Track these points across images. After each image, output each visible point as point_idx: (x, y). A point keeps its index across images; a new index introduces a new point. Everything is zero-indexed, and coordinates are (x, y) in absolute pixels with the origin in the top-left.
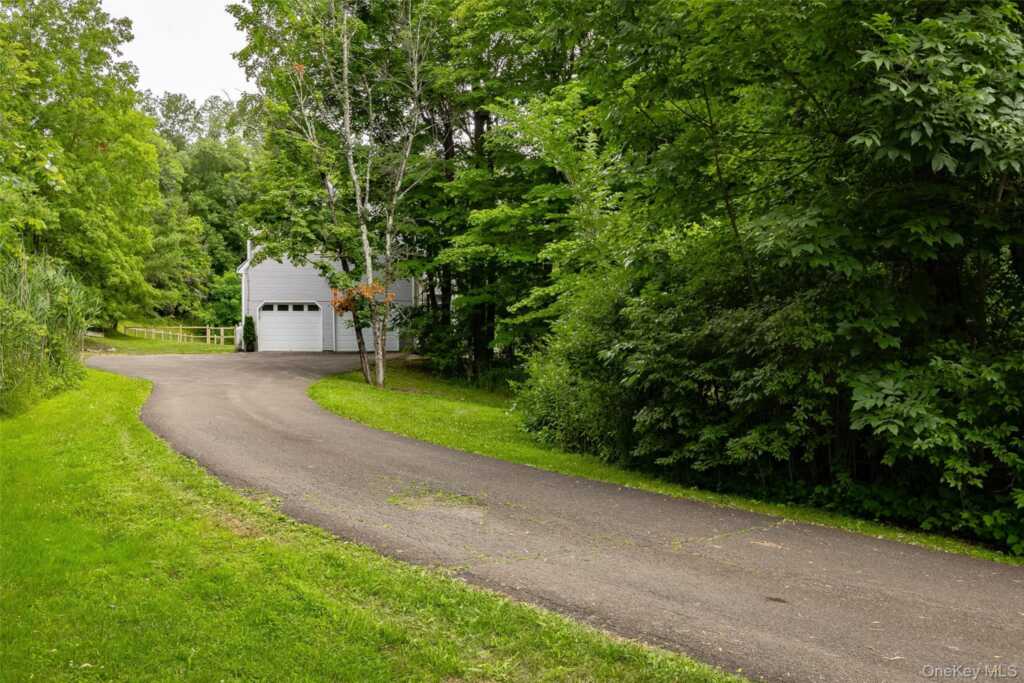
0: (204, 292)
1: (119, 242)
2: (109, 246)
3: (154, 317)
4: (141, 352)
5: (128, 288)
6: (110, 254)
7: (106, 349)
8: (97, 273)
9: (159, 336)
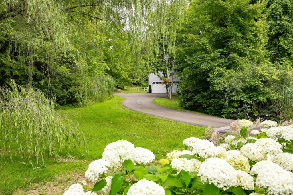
0: (145, 78)
1: (123, 69)
2: (121, 70)
3: (132, 85)
4: (127, 93)
5: (125, 79)
6: (121, 72)
7: (120, 92)
8: (119, 76)
9: (134, 89)
